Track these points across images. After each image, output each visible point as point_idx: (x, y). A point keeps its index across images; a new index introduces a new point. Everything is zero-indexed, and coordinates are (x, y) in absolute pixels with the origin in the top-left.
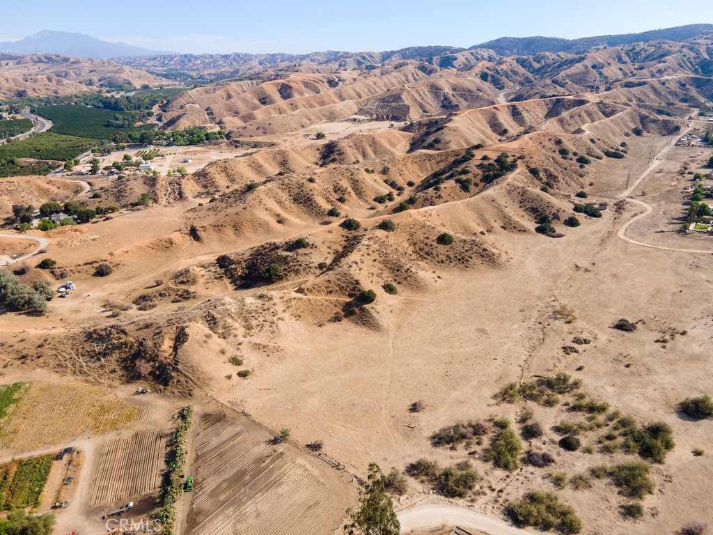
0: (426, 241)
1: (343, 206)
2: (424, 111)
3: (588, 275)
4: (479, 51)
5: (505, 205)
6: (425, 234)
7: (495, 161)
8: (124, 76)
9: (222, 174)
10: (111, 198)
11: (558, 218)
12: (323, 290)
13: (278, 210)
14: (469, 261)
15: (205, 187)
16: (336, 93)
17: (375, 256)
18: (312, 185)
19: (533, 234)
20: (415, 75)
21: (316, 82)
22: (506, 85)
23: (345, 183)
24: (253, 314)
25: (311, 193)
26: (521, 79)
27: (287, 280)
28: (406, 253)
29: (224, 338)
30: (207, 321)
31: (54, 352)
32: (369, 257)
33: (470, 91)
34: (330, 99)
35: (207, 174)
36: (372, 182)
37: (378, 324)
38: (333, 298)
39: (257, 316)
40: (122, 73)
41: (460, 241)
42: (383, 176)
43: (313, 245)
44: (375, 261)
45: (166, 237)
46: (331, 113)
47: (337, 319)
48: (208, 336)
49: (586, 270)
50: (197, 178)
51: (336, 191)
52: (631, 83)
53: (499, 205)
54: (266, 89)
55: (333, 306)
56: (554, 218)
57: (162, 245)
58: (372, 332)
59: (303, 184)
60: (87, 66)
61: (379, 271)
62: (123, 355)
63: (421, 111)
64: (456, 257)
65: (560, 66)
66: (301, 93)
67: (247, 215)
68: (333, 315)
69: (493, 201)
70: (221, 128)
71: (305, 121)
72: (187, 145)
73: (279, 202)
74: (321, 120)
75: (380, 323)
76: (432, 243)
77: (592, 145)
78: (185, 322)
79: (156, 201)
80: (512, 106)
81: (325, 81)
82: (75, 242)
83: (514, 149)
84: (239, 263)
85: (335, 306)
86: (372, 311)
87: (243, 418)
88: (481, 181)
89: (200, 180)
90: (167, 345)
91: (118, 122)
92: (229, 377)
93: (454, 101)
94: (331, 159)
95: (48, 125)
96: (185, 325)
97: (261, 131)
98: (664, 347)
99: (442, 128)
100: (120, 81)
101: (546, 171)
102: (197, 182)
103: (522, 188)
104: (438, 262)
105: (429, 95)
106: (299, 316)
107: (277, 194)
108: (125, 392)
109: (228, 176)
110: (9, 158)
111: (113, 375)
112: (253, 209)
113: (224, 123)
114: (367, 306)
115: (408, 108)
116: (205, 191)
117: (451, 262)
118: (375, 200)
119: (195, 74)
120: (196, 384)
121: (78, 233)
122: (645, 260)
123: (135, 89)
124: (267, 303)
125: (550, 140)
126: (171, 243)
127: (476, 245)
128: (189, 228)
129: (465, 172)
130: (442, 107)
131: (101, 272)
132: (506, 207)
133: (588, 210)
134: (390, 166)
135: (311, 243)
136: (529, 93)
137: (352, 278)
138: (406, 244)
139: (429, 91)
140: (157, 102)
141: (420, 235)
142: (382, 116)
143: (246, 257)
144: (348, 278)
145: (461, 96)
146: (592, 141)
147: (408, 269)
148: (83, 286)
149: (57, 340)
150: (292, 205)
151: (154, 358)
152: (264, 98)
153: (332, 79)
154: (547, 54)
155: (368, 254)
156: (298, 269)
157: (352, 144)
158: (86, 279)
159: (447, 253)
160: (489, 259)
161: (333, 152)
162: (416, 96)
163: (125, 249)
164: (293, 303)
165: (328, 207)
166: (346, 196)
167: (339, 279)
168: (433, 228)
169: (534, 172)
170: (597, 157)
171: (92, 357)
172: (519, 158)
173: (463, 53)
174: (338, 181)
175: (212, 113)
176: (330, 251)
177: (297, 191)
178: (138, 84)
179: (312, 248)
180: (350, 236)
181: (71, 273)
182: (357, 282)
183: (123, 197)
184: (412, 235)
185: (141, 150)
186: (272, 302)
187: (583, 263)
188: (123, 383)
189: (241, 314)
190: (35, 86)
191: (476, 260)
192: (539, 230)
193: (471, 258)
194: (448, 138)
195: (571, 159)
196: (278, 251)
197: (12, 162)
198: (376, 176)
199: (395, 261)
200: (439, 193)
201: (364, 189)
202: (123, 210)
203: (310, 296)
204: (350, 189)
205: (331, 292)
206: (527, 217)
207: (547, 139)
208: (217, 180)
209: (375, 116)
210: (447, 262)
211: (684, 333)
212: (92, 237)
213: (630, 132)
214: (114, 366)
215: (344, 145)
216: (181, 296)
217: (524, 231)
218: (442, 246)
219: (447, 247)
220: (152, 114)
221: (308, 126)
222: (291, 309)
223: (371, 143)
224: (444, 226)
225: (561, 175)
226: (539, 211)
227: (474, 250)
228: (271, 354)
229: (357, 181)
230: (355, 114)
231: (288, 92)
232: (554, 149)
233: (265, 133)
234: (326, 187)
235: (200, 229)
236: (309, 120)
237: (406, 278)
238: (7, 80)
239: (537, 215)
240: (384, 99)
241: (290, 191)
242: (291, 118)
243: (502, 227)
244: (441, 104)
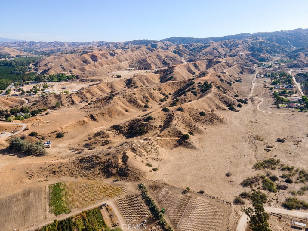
0: (196, 115)
1: (149, 104)
3: (257, 124)
4: (165, 42)
5: (215, 100)
6: (195, 112)
7: (203, 84)
8: (5, 51)
9: (88, 93)
12: (168, 135)
13: (125, 107)
14: (213, 122)
15: (82, 98)
16: (116, 59)
17: (182, 121)
18: (135, 96)
21: (105, 54)
22: (183, 55)
23: (147, 95)
24: (146, 146)
25: (135, 99)
26: (188, 53)
27: (149, 133)
28: (190, 120)
29: (141, 156)
30: (132, 150)
31: (67, 169)
33: (172, 58)
34: (115, 62)
35: (82, 93)
36: (156, 94)
37: (194, 147)
38: (173, 138)
39: (148, 147)
40: (4, 49)
41: (208, 114)
42: (160, 91)
44: (182, 123)
45: (81, 120)
46: (119, 67)
47: (176, 146)
48: (135, 156)
49: (255, 122)
51: (144, 98)
52: (232, 55)
56: (233, 104)
57: (81, 123)
58: (193, 150)
59: (131, 95)
61: (185, 127)
62: (101, 167)
63: (155, 66)
64: (208, 120)
65: (201, 48)
66: (101, 59)
67: (113, 109)
68: (174, 145)
69: (211, 99)
70: (71, 74)
71: (109, 71)
72: (58, 81)
73: (124, 103)
74: (115, 70)
75: (195, 146)
76: (198, 115)
77: (230, 78)
78: (124, 151)
79: (63, 105)
80: (194, 63)
81: (109, 54)
82: (40, 124)
83: (209, 79)
84: (125, 128)
85: (174, 141)
86: (190, 142)
87: (166, 186)
88: (200, 92)
89: (80, 95)
90: (120, 161)
91: (17, 72)
92: (151, 171)
93: (167, 62)
96: (125, 152)
97: (91, 75)
98: (298, 146)
99: (172, 72)
100: (4, 54)
102: (78, 96)
103: (219, 94)
104: (202, 123)
107: (122, 100)
108: (108, 182)
109: (91, 93)
111: (100, 175)
112: (115, 106)
113: (72, 72)
114: (187, 140)
115: (150, 64)
116: (82, 100)
117: (207, 122)
119: (39, 51)
120: (139, 175)
121: (38, 120)
122: (272, 118)
124: (150, 142)
125: (216, 76)
126: (84, 122)
127: (214, 115)
128: (90, 116)
131: (59, 136)
133: (243, 101)
134: (161, 87)
135: (154, 118)
137: (178, 130)
138: (189, 116)
139: (157, 58)
140: (31, 63)
141: (193, 113)
142: (141, 68)
143: (127, 125)
144: (176, 130)
145: (169, 60)
146: (230, 76)
147: (195, 126)
149: (66, 164)
150: (129, 104)
151: (116, 167)
152: (85, 61)
153: (111, 53)
154: (194, 43)
155: (179, 121)
157: (138, 79)
158: (54, 139)
159: (204, 119)
160: (220, 120)
161: (131, 83)
162: (152, 60)
163: (66, 126)
164: (159, 141)
165: (143, 104)
166: (148, 100)
167: (172, 131)
168: (197, 110)
169: (218, 88)
170: (233, 82)
171: (87, 169)
172: (212, 83)
174: (144, 94)
176: (161, 120)
177: (130, 98)
178: (13, 54)
179: (155, 120)
180: (167, 114)
181: (46, 137)
182: (180, 132)
183: (47, 104)
184: (190, 113)
187: (253, 120)
188: (105, 178)
189: (142, 147)
191: (215, 121)
192: (230, 109)
193: (214, 120)
194: (176, 76)
195: (226, 83)
196: (141, 122)
198: (157, 91)
199: (189, 123)
200: (187, 97)
201: (155, 97)
202: (49, 110)
203: (164, 138)
204: (149, 97)
205: (171, 136)
206: (223, 104)
208: (87, 95)
209: (137, 68)
210: (206, 122)
211: (301, 141)
212: (47, 122)
213: (239, 73)
214: (99, 172)
215: (135, 79)
216: (104, 143)
218: (202, 116)
219: (204, 117)
220: (31, 68)
221: (111, 72)
222: (159, 144)
223: (145, 78)
226: (227, 102)
227: (214, 117)
228: (160, 161)
229: (151, 94)
230: (129, 67)
231: (95, 58)
233: (94, 75)
234: (140, 96)
235: (95, 116)
236: (111, 70)
237: (195, 129)
239: (227, 104)
240: (140, 61)
241: (127, 98)
242: (103, 69)
243: (216, 109)
244: (162, 63)
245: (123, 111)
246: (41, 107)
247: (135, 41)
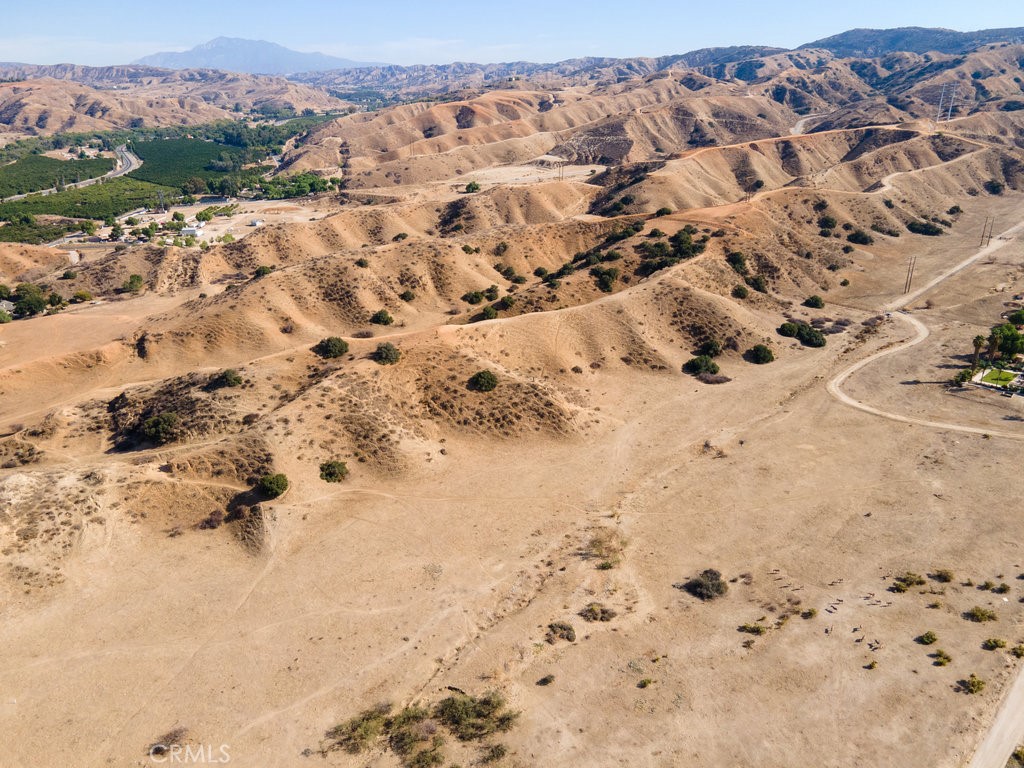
0: (449, 383)
1: (406, 306)
2: (657, 150)
3: (720, 464)
5: (641, 318)
6: (451, 370)
7: (671, 239)
8: (286, 97)
9: (271, 247)
10: (90, 279)
11: (735, 347)
12: (206, 469)
14: (513, 423)
15: (238, 266)
16: (535, 121)
17: (334, 409)
18: (361, 270)
19: (676, 374)
20: (673, 92)
21: (518, 104)
22: (813, 107)
23: (422, 271)
24: (52, 509)
25: (355, 284)
26: (844, 97)
28: (404, 403)
32: (320, 410)
33: (741, 117)
34: (522, 131)
35: (245, 246)
36: (467, 269)
37: (261, 542)
38: (218, 484)
39: (56, 513)
40: (283, 93)
41: (509, 386)
42: (495, 258)
43: (247, 382)
44: (328, 417)
45: (93, 350)
46: (509, 152)
47: (210, 524)
49: (721, 455)
50: (229, 252)
51: (402, 282)
52: (1015, 103)
53: (629, 320)
54: (436, 115)
55: (212, 499)
56: (728, 346)
57: (84, 361)
58: (244, 555)
59: (346, 268)
60: (246, 84)
61: (330, 437)
63: (652, 149)
64: (492, 415)
65: (921, 73)
66: (487, 121)
67: (233, 318)
68: (207, 516)
69: (619, 312)
70: (345, 173)
71: (465, 164)
73: (298, 299)
74: (491, 162)
75: (267, 539)
76: (458, 388)
77: (886, 211)
80: (783, 142)
81: (536, 102)
83: (716, 218)
84: (134, 406)
85: (218, 499)
86: (266, 516)
88: (636, 273)
89: (233, 256)
93: (710, 133)
94: (454, 225)
97: (392, 178)
98: (747, 645)
99: (642, 179)
100: (280, 105)
101: (758, 257)
102: (228, 258)
103: (685, 289)
104: (459, 423)
105: (671, 124)
106: (143, 515)
107: (297, 284)
109: (279, 250)
110: (23, 215)
112: (245, 309)
113: (350, 166)
114: (264, 505)
115: (632, 142)
117: (481, 423)
118: (464, 298)
122: (843, 441)
123: (294, 116)
124: (89, 488)
125: (806, 202)
126: (99, 359)
127: (536, 395)
128: (138, 337)
129: (611, 257)
130: (689, 142)
132: (641, 324)
133: (804, 333)
134: (511, 242)
135: (245, 378)
136: (842, 119)
137: (263, 450)
138: (411, 388)
139: (672, 118)
140: (295, 133)
141: (442, 373)
142: (587, 157)
143: (148, 395)
144: (257, 450)
145: (726, 125)
146: (889, 204)
147: (384, 436)
150: (321, 304)
152: (430, 129)
153: (546, 99)
154: (907, 54)
155: (320, 406)
156: (205, 424)
157: (491, 203)
159: (477, 407)
160: (551, 420)
161: (458, 215)
162: (649, 125)
163: (16, 367)
164: (142, 489)
165: (377, 307)
166: (418, 291)
167: (241, 451)
168: (468, 360)
169: (735, 260)
170: (891, 233)
172: (715, 235)
173: (776, 56)
174: (411, 266)
175: (347, 151)
176: (277, 393)
177: (332, 279)
178: (299, 109)
179: (243, 387)
180: (321, 368)
182: (268, 459)
183: (107, 278)
184: (426, 372)
185: (213, 205)
186: (97, 489)
187: (722, 439)
189: (30, 507)
190: (160, 113)
191: (528, 422)
192: (691, 368)
193: (518, 418)
194: (646, 196)
195: (838, 236)
196: (192, 389)
197: (27, 220)
198: (481, 258)
199: (367, 420)
200: (553, 292)
201: (450, 280)
202: (98, 301)
204: (427, 280)
205: (219, 473)
206: (681, 341)
207: (800, 200)
208: (259, 256)
209: (575, 157)
210: (474, 424)
211: (808, 615)
213: (980, 188)
215: (477, 203)
217: (661, 368)
218: (474, 393)
219: (482, 396)
220: (280, 151)
221: (468, 171)
222: (131, 502)
223: (522, 201)
224: (507, 355)
225: (787, 267)
226: (704, 333)
227: (530, 404)
228: (33, 590)
229: (442, 266)
230: (547, 154)
231: (469, 119)
232: (809, 217)
233: (397, 182)
234: (386, 274)
235: (153, 338)
236: (472, 162)
237: (375, 452)
238: (121, 103)
239: (700, 340)
240: (597, 130)
241: (321, 281)
242: (445, 159)
243: (623, 359)
244: (689, 138)
245: (273, 329)
246: (88, 287)
247: (697, 52)
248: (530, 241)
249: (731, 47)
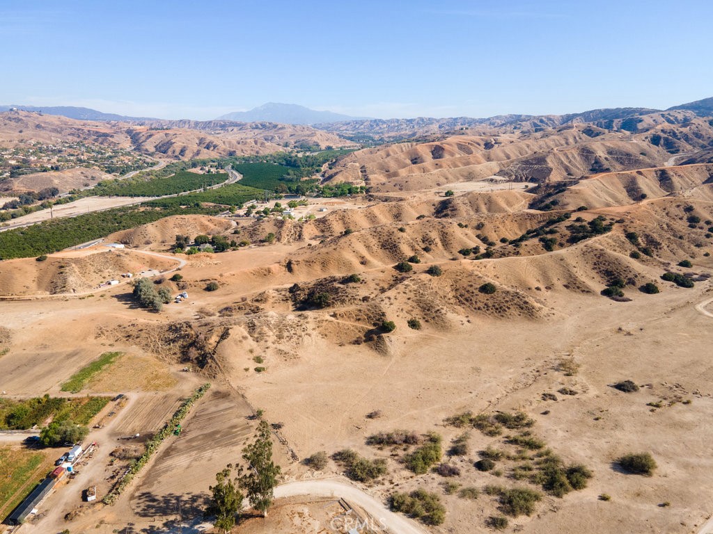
0: (469, 288)
1: (427, 255)
2: (569, 174)
3: (628, 338)
4: (672, 113)
5: (574, 264)
6: (469, 282)
7: (589, 223)
8: (315, 139)
9: (339, 221)
10: (247, 235)
11: (634, 284)
12: (353, 317)
13: (364, 252)
14: (506, 311)
15: (323, 231)
16: (484, 155)
17: (412, 295)
18: (401, 234)
19: (597, 296)
20: (577, 138)
21: (472, 144)
22: (681, 149)
23: (434, 235)
24: (288, 328)
25: (399, 241)
26: (705, 143)
27: (333, 307)
28: (445, 297)
29: (257, 341)
30: (249, 327)
31: (147, 336)
32: (405, 295)
34: (476, 161)
35: (327, 221)
36: (461, 236)
37: (386, 350)
38: (360, 325)
39: (290, 330)
41: (502, 292)
42: (477, 231)
43: (363, 280)
44: (409, 299)
45: (268, 267)
47: (357, 342)
48: (245, 338)
49: (629, 334)
50: (318, 223)
51: (423, 242)
53: (568, 265)
54: (419, 150)
55: (357, 331)
56: (629, 283)
57: (263, 272)
58: (379, 356)
59: (393, 232)
60: (289, 131)
61: (410, 308)
62: (185, 343)
63: (565, 174)
64: (494, 306)
66: (452, 154)
67: (336, 255)
68: (355, 339)
69: (561, 260)
70: (367, 184)
71: (442, 180)
73: (368, 247)
74: (458, 179)
75: (389, 350)
76: (474, 291)
78: (231, 325)
79: (279, 240)
80: (660, 170)
81: (482, 143)
82: (202, 264)
83: (618, 213)
84: (304, 290)
85: (359, 331)
86: (387, 340)
87: (241, 399)
88: (568, 241)
89: (320, 226)
90: (214, 339)
91: (289, 177)
92: (247, 370)
93: (606, 164)
94: (443, 214)
95: (239, 177)
96: (231, 327)
97: (398, 187)
98: (652, 410)
99: (564, 190)
100: (311, 143)
101: (647, 236)
102: (317, 227)
103: (601, 250)
104: (475, 309)
105: (578, 158)
106: (326, 335)
107: (367, 239)
108: (176, 368)
109: (344, 223)
110: (196, 202)
111: (174, 356)
112: (341, 251)
113: (369, 180)
114: (384, 335)
115: (551, 169)
116: (321, 234)
117: (488, 310)
118: (460, 252)
119: (377, 137)
120: (221, 370)
121: (209, 258)
122: (706, 333)
123: (320, 150)
124: (302, 321)
125: (678, 206)
126: (269, 272)
127: (518, 297)
128: (287, 262)
129: (552, 232)
130: (591, 170)
131: (210, 288)
132: (575, 267)
133: (679, 279)
134: (486, 223)
135: (362, 279)
136: (704, 157)
137: (380, 311)
138: (448, 289)
139: (579, 154)
140: (328, 160)
141: (465, 282)
142: (521, 178)
143: (310, 286)
144: (377, 310)
145: (617, 159)
147: (438, 310)
148: (194, 296)
149: (152, 327)
150: (379, 250)
151: (201, 348)
152: (416, 159)
153: (489, 141)
155: (404, 293)
156: (344, 299)
157: (467, 201)
158: (199, 292)
159: (485, 301)
160: (528, 312)
161: (446, 208)
162: (563, 159)
163: (232, 273)
164: (324, 324)
165: (411, 254)
166: (433, 247)
167: (369, 310)
168: (479, 277)
169: (631, 237)
171: (166, 342)
172: (617, 222)
173: (652, 115)
174: (429, 233)
175: (365, 171)
176: (378, 287)
177: (386, 238)
178: (323, 146)
179: (361, 283)
180: (399, 277)
181: (189, 287)
182: (383, 314)
183: (256, 234)
184: (456, 282)
185: (293, 200)
186: (306, 321)
187: (630, 326)
188: (178, 363)
189: (278, 326)
190: (244, 148)
191: (514, 311)
192: (605, 293)
193: (509, 308)
194: (566, 200)
195: (701, 228)
196: (334, 283)
197: (198, 205)
198: (469, 231)
199: (428, 302)
200: (518, 249)
201: (452, 242)
202: (252, 246)
203: (340, 321)
204: (438, 240)
205: (359, 320)
206: (599, 279)
207: (674, 205)
208: (334, 227)
209: (514, 177)
210: (484, 310)
211: (687, 403)
212: (215, 262)
214: (177, 350)
215: (459, 202)
216: (252, 311)
217: (588, 292)
218: (483, 294)
219: (488, 296)
220: (321, 170)
221: (444, 184)
222: (320, 329)
223: (486, 201)
224: (498, 278)
225: (667, 242)
226: (614, 275)
227: (515, 302)
228: (288, 360)
229: (447, 234)
230: (495, 175)
231: (440, 153)
232: (681, 215)
233: (401, 189)
234: (415, 237)
235: (295, 263)
236: (447, 179)
237: (434, 318)
238: (224, 142)
239: (611, 279)
240: (528, 161)
241: (380, 238)
242: (429, 176)
243: (565, 286)
244: (591, 168)
245: (356, 262)
246: (246, 239)
247: (591, 112)
248: (498, 222)
249: (617, 109)
